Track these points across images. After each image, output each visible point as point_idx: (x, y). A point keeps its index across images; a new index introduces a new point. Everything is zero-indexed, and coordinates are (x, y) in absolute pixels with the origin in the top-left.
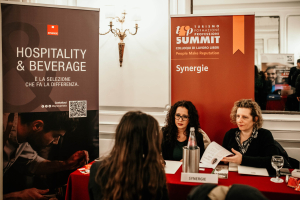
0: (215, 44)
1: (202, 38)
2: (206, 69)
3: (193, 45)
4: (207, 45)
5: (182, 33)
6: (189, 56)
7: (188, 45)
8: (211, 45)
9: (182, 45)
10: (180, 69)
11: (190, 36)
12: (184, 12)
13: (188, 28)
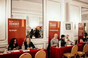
0: (18, 25)
1: (15, 24)
2: (16, 30)
3: (13, 25)
4: (16, 25)
5: (11, 22)
6: (12, 28)
7: (12, 25)
8: (17, 25)
9: (11, 25)
10: (10, 30)
11: (12, 23)
12: (10, 17)
13: (12, 21)
